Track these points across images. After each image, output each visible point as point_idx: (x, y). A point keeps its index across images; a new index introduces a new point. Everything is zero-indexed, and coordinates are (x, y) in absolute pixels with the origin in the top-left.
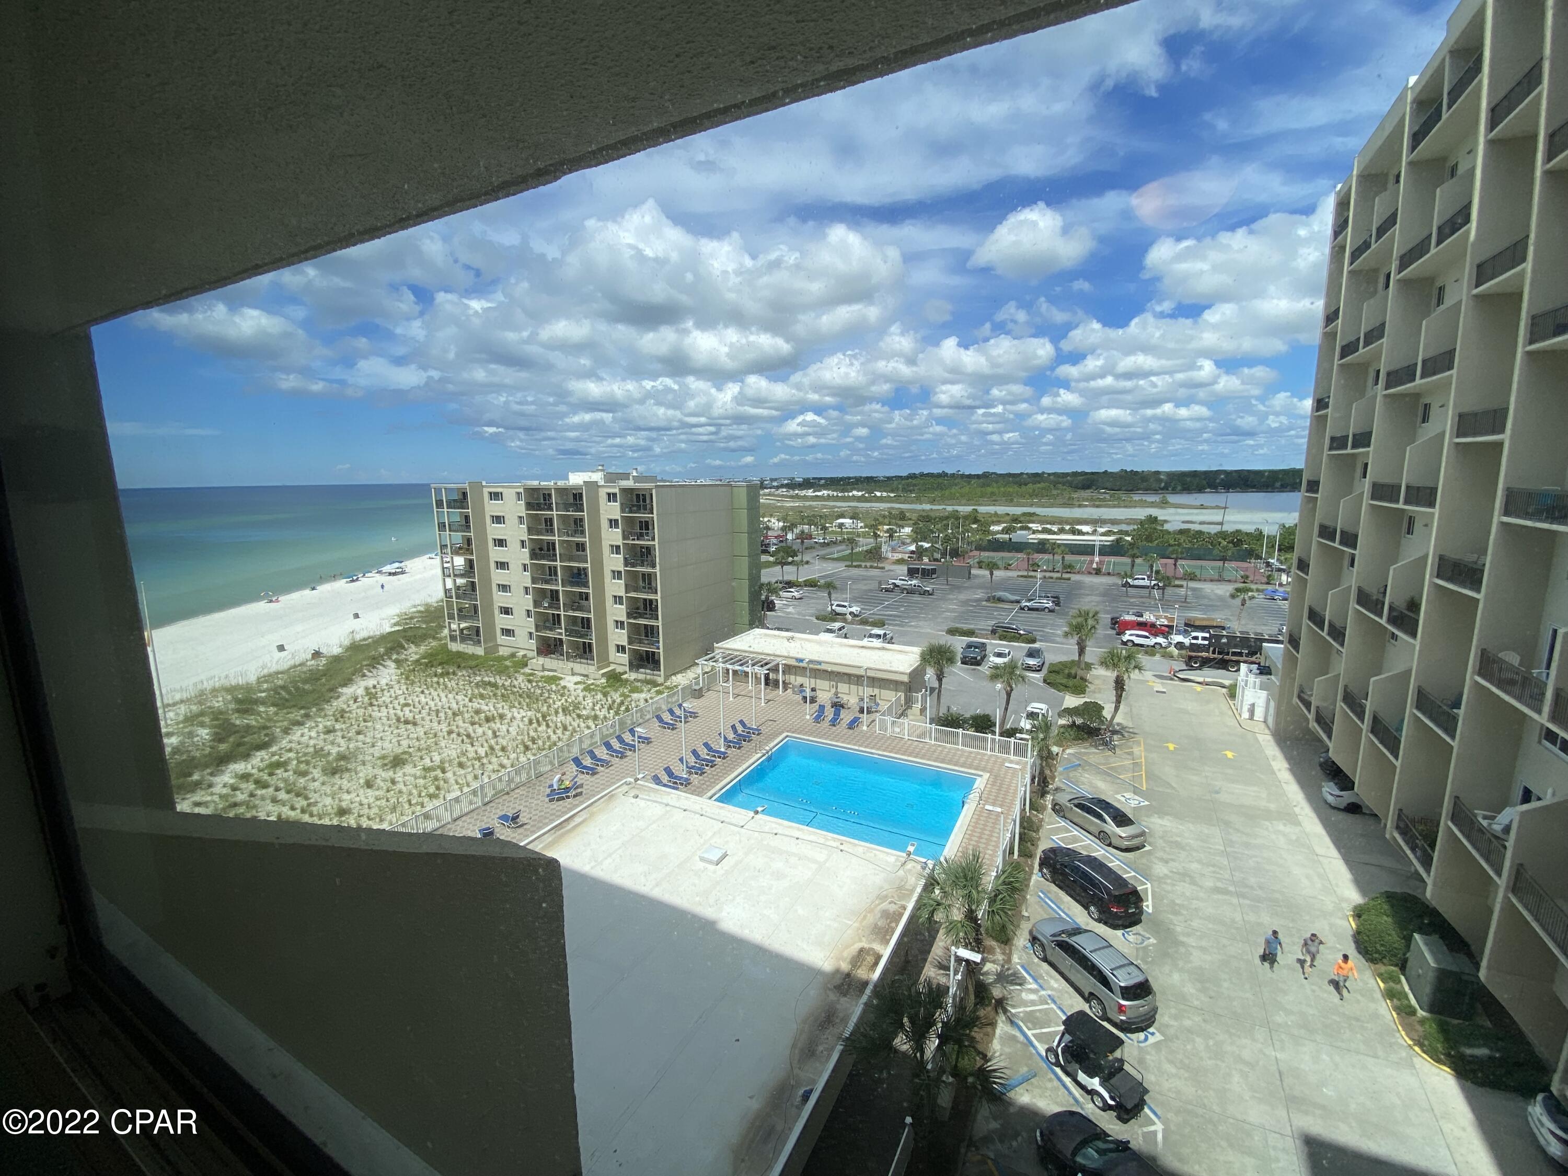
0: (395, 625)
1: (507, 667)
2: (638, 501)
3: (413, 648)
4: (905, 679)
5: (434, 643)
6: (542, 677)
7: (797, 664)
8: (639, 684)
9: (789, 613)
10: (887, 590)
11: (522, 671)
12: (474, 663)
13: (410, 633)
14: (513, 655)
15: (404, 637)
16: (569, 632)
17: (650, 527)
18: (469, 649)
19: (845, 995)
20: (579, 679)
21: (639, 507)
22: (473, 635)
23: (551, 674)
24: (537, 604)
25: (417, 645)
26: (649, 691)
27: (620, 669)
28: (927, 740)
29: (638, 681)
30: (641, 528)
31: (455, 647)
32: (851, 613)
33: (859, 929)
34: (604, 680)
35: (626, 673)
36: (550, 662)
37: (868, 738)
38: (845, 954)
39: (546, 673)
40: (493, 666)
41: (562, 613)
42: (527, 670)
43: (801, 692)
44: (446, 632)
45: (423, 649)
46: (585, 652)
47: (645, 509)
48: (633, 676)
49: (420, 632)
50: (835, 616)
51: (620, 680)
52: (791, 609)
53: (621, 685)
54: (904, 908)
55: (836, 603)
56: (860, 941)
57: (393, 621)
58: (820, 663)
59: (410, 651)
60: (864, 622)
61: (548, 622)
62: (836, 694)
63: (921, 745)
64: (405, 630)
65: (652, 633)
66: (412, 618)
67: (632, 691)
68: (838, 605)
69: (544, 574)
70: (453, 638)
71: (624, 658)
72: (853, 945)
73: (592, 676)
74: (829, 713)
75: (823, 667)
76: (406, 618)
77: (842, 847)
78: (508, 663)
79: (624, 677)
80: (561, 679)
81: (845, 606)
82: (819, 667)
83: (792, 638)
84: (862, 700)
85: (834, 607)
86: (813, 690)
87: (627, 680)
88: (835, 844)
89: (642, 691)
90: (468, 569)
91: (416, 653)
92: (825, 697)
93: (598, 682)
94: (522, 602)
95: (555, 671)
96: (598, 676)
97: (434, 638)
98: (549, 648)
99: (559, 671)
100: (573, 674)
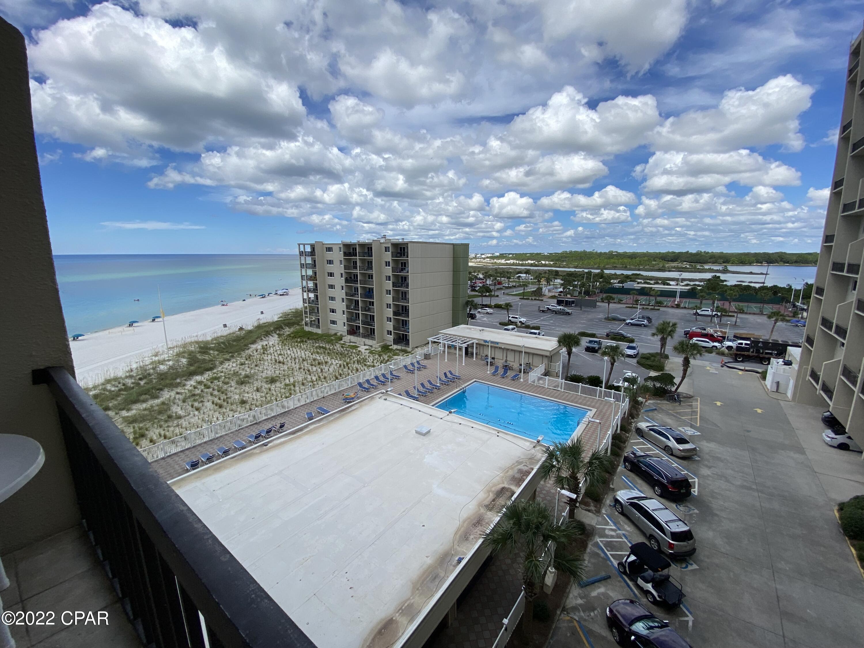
0: (280, 318)
1: (332, 340)
2: (401, 250)
3: (287, 329)
4: (548, 354)
5: (298, 327)
6: (349, 346)
7: (484, 343)
8: (398, 352)
9: (485, 321)
10: (543, 311)
11: (339, 342)
12: (315, 337)
13: (287, 321)
14: (336, 334)
15: (283, 323)
16: (364, 323)
17: (407, 266)
18: (315, 330)
19: (490, 510)
20: (367, 347)
21: (401, 254)
22: (317, 324)
23: (354, 344)
24: (348, 307)
25: (290, 328)
26: (403, 355)
27: (389, 344)
28: (559, 389)
29: (398, 350)
30: (402, 266)
31: (307, 329)
32: (520, 322)
33: (503, 477)
34: (380, 349)
35: (391, 345)
36: (353, 338)
37: (523, 385)
38: (493, 489)
39: (351, 344)
40: (325, 339)
41: (360, 312)
42: (342, 342)
43: (486, 359)
44: (304, 322)
45: (292, 329)
46: (371, 333)
47: (404, 255)
48: (395, 347)
49: (292, 321)
50: (510, 323)
51: (389, 349)
52: (485, 319)
53: (388, 352)
54: (533, 469)
55: (511, 316)
56: (503, 483)
57: (279, 316)
58: (498, 343)
59: (286, 330)
60: (528, 327)
61: (352, 317)
62: (506, 361)
63: (555, 391)
64: (284, 320)
65: (406, 324)
66: (288, 315)
67: (394, 355)
68: (512, 317)
69: (351, 292)
70: (306, 324)
71: (391, 337)
72: (499, 485)
73: (374, 346)
74: (501, 371)
75: (499, 345)
76: (286, 315)
77: (498, 434)
78: (332, 338)
79: (390, 347)
80: (359, 347)
81: (517, 318)
82: (497, 345)
83: (483, 330)
84: (521, 365)
85: (510, 318)
86: (493, 358)
87: (392, 349)
88: (494, 432)
89: (399, 355)
90: (315, 288)
91: (289, 331)
92: (500, 363)
93: (377, 350)
94: (340, 306)
95: (356, 343)
96: (377, 347)
97: (298, 325)
98: (353, 331)
99: (358, 343)
100: (365, 345)
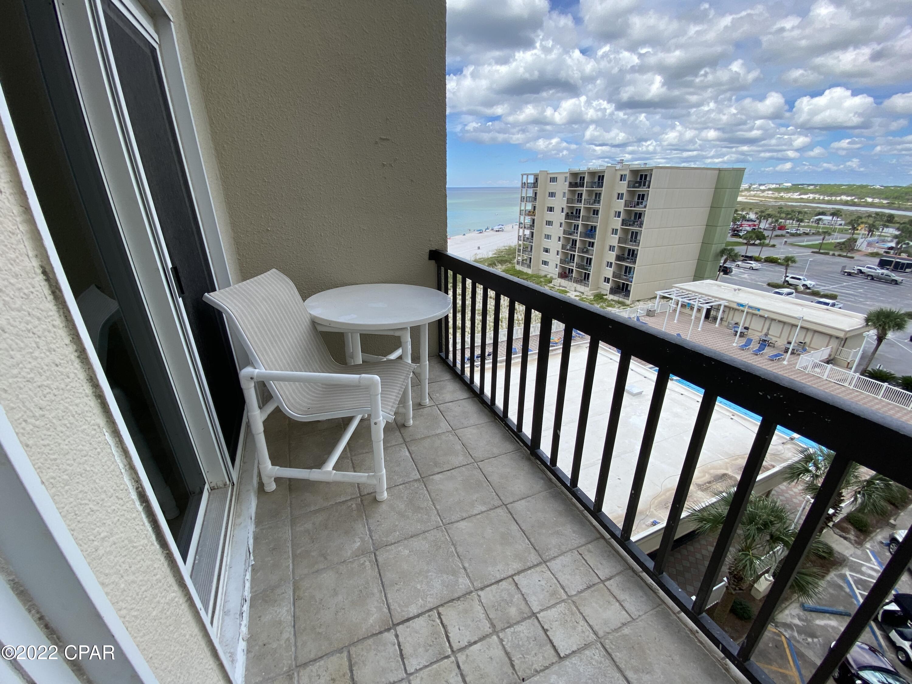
0: (494, 254)
1: (541, 282)
2: (641, 179)
3: (500, 266)
4: (841, 335)
5: (509, 265)
6: (558, 290)
7: (738, 307)
8: (614, 303)
9: (744, 278)
10: (850, 274)
11: (548, 285)
12: (525, 277)
13: (500, 259)
14: (546, 276)
15: (497, 260)
16: (579, 266)
17: (645, 199)
18: (525, 270)
19: (702, 491)
20: (578, 294)
21: (641, 183)
22: (528, 263)
23: (564, 289)
24: (563, 247)
25: (502, 265)
26: (619, 307)
27: (604, 292)
28: (846, 384)
29: (613, 301)
30: (639, 199)
31: (518, 267)
32: (804, 285)
33: (727, 463)
34: (592, 297)
35: (607, 295)
36: (563, 282)
37: (786, 370)
38: (712, 471)
39: (561, 288)
40: (534, 280)
41: (576, 253)
42: (551, 285)
43: (735, 327)
44: (516, 261)
45: (504, 267)
46: (585, 279)
47: (645, 185)
48: (611, 297)
49: (504, 259)
50: (787, 284)
51: (603, 298)
52: (746, 276)
53: (602, 302)
54: (774, 467)
55: (791, 276)
56: (727, 469)
57: (494, 252)
58: (759, 310)
59: (498, 267)
60: (816, 294)
61: (567, 258)
62: (766, 335)
63: (838, 386)
64: (498, 257)
65: (630, 272)
66: (502, 252)
67: (608, 306)
68: (792, 278)
69: (571, 230)
70: (518, 263)
71: (608, 286)
72: (720, 469)
73: (586, 293)
74: (754, 346)
75: (761, 313)
76: (500, 252)
77: (732, 417)
78: (542, 279)
79: (605, 297)
80: (568, 292)
81: (799, 279)
82: (757, 312)
83: (739, 290)
84: (789, 343)
85: (787, 279)
86: (746, 328)
87: (606, 299)
88: (728, 414)
89: (614, 307)
90: (531, 224)
91: (501, 269)
92: (756, 335)
93: (589, 298)
94: (555, 245)
95: (566, 287)
96: (589, 294)
97: (510, 263)
98: (565, 274)
99: (568, 288)
100: (575, 291)
